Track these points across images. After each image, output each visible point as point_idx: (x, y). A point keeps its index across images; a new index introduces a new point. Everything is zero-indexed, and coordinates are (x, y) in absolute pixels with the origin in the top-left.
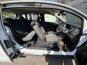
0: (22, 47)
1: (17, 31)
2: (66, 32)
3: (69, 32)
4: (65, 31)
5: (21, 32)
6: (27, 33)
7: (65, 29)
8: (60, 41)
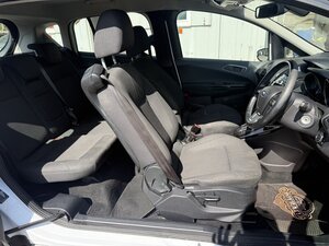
0: (36, 217)
1: (12, 125)
2: (306, 121)
3: (321, 125)
4: (298, 117)
5: (35, 132)
6: (70, 132)
7: (299, 102)
8: (283, 181)
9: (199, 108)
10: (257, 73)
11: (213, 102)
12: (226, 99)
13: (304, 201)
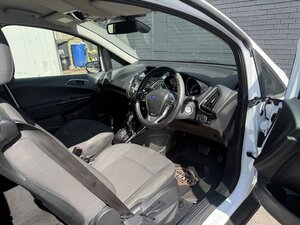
2: (188, 111)
4: (183, 109)
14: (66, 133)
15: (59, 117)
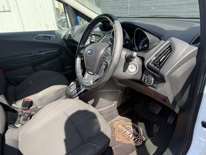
2: (132, 69)
4: (126, 67)
9: (24, 79)
10: (64, 39)
11: (35, 71)
12: (45, 65)
13: (134, 127)
14: (31, 83)
15: (30, 67)
